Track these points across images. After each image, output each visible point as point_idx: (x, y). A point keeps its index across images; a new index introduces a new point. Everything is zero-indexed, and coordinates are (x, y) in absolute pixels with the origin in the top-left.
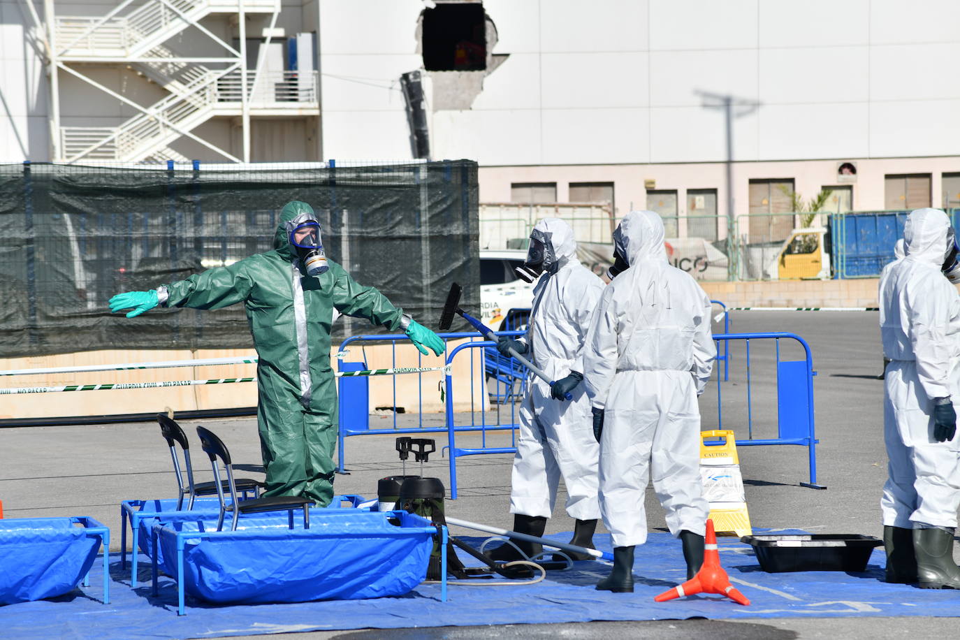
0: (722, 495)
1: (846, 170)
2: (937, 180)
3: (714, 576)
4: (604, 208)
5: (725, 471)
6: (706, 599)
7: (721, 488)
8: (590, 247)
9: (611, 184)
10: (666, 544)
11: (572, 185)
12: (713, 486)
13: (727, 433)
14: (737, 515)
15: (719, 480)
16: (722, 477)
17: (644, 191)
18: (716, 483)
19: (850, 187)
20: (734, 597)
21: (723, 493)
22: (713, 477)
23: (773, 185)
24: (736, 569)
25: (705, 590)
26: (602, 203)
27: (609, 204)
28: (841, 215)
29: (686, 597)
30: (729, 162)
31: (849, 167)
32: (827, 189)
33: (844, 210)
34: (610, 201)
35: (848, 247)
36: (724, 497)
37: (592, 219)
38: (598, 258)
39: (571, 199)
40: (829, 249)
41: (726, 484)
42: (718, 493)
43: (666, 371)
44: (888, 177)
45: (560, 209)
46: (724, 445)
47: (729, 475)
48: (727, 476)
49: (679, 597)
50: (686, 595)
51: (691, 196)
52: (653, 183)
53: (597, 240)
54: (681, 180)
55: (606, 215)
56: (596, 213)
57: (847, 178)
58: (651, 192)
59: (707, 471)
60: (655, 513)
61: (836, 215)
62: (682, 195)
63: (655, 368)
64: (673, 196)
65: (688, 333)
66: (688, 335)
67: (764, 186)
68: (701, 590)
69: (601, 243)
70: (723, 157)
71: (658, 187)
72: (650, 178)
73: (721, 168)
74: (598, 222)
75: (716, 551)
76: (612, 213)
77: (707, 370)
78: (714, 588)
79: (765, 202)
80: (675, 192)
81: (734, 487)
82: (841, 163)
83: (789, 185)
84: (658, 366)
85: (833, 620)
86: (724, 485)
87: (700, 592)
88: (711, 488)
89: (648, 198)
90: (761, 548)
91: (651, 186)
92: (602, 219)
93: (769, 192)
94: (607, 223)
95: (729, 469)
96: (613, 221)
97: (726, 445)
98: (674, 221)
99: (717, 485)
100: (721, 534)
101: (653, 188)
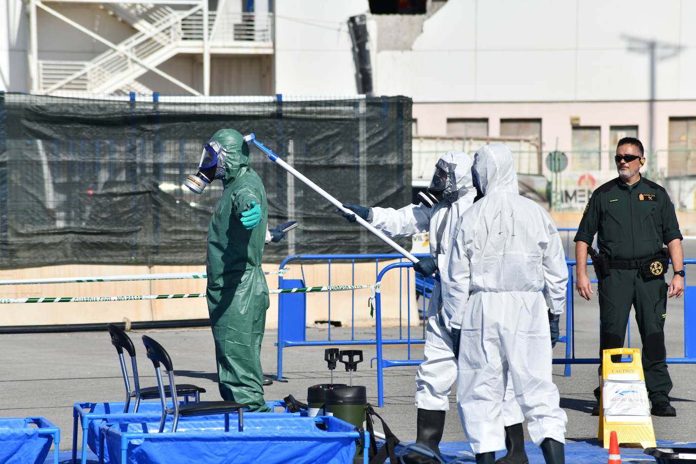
0: (628, 409)
4: (532, 142)
5: (631, 387)
7: (627, 402)
9: (539, 120)
10: (575, 453)
11: (503, 121)
12: (619, 400)
13: (634, 351)
14: (643, 428)
15: (626, 395)
16: (629, 392)
17: (570, 127)
18: (624, 397)
21: (629, 407)
22: (619, 392)
23: (693, 123)
26: (530, 137)
27: (537, 139)
30: (652, 101)
34: (537, 135)
36: (630, 410)
37: (520, 152)
38: (525, 188)
39: (502, 133)
41: (633, 399)
42: (625, 407)
43: (512, 292)
46: (631, 362)
47: (635, 390)
48: (633, 391)
51: (614, 132)
52: (578, 119)
53: (525, 171)
54: (605, 118)
55: (534, 149)
56: (525, 146)
58: (576, 127)
59: (614, 386)
62: (606, 131)
63: (501, 290)
64: (597, 132)
65: (534, 258)
66: (534, 259)
67: (683, 124)
69: (529, 175)
70: (647, 96)
71: (583, 123)
72: (576, 115)
73: (645, 107)
74: (525, 155)
75: (619, 461)
76: (540, 147)
77: (560, 291)
79: (684, 138)
80: (598, 128)
81: (640, 402)
84: (503, 288)
86: (631, 400)
88: (618, 402)
89: (573, 134)
90: (663, 459)
91: (576, 122)
92: (530, 152)
93: (688, 129)
94: (535, 156)
95: (635, 385)
96: (540, 155)
97: (633, 362)
98: (598, 154)
99: (624, 400)
100: (627, 445)
101: (578, 124)
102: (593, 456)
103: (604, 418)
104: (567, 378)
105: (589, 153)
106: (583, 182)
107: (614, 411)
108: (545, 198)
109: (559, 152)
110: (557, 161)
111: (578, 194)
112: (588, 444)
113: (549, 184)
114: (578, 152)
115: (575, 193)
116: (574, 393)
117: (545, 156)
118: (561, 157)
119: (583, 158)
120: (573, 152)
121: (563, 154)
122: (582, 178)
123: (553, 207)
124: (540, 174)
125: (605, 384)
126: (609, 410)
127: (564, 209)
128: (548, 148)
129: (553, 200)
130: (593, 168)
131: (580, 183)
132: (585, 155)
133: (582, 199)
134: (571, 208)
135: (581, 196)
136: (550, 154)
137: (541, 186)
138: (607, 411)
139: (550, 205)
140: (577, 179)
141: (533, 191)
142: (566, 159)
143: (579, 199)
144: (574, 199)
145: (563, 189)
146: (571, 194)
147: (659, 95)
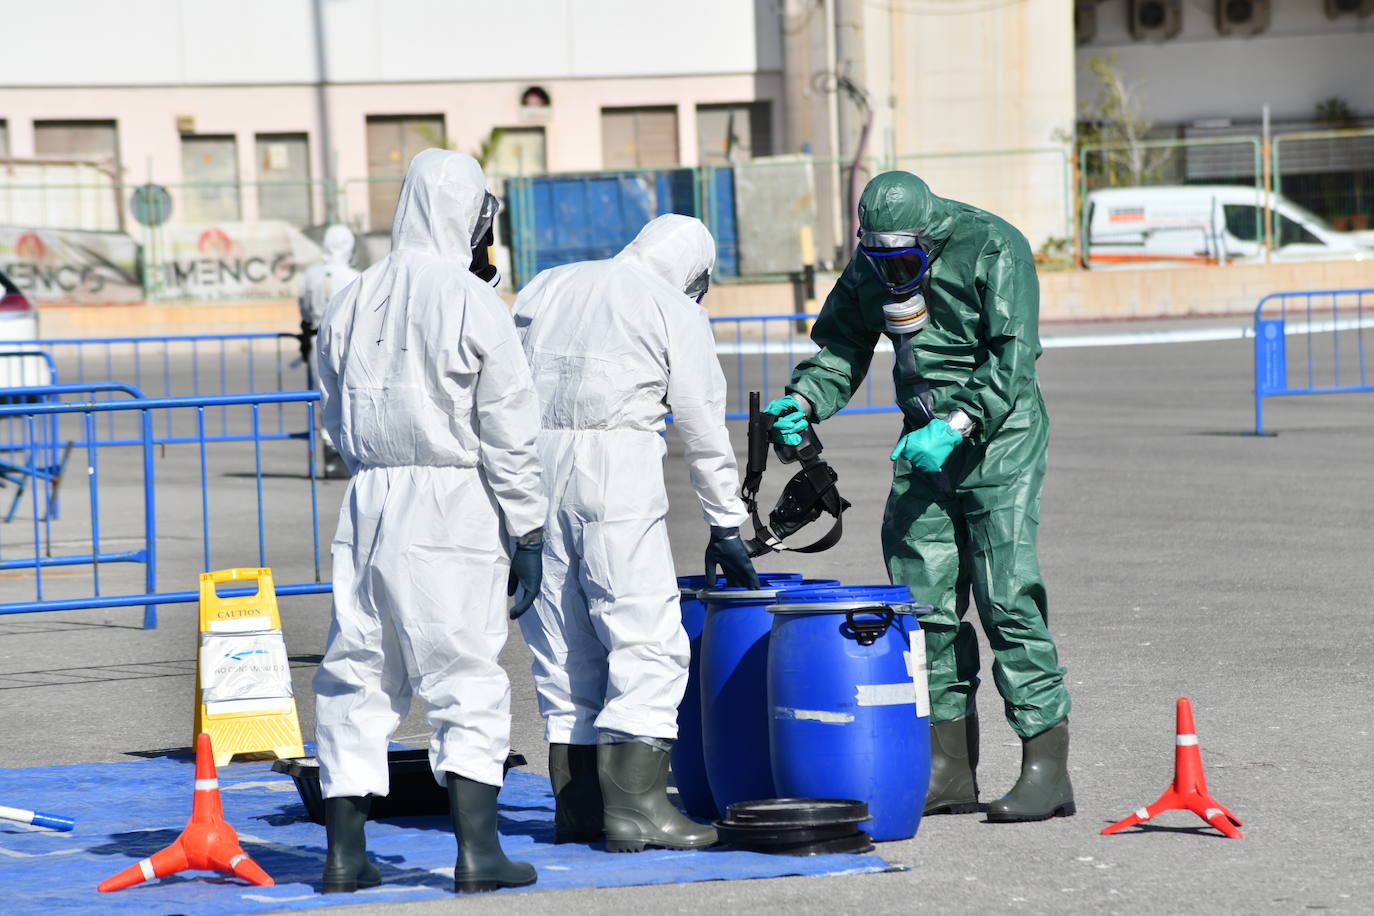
0: (250, 687)
1: (534, 99)
2: (688, 118)
3: (211, 838)
4: (102, 167)
5: (256, 643)
6: (195, 879)
7: (248, 672)
8: (75, 238)
9: (111, 123)
10: (143, 782)
11: (39, 124)
12: (233, 671)
13: (260, 573)
14: (278, 721)
15: (245, 659)
16: (251, 652)
17: (175, 137)
18: (240, 664)
19: (541, 130)
20: (246, 875)
21: (252, 682)
22: (232, 654)
23: (408, 126)
24: (263, 821)
25: (194, 865)
26: (97, 157)
27: (110, 161)
28: (525, 180)
29: (158, 881)
30: (322, 85)
31: (537, 94)
32: (497, 132)
33: (530, 169)
34: (110, 154)
35: (539, 235)
36: (253, 690)
37: (78, 186)
38: (94, 260)
39: (38, 148)
40: (507, 241)
41: (258, 665)
42: (245, 683)
44: (607, 111)
45: (19, 170)
46: (253, 594)
47: (263, 649)
48: (259, 652)
49: (144, 880)
50: (157, 877)
51: (263, 145)
52: (189, 121)
53: (89, 225)
54: (244, 117)
55: (105, 180)
56: (87, 175)
57: (534, 113)
58: (188, 137)
59: (222, 644)
60: (133, 723)
61: (517, 180)
62: (246, 145)
64: (228, 145)
67: (391, 129)
68: (187, 865)
69: (99, 232)
70: (310, 74)
71: (200, 128)
72: (185, 111)
73: (308, 96)
74: (88, 194)
75: (216, 792)
76: (117, 173)
78: (209, 860)
79: (395, 156)
80: (230, 137)
81: (272, 671)
82: (524, 87)
83: (435, 126)
85: (419, 905)
86: (255, 669)
87: (185, 869)
88: (230, 674)
89: (185, 153)
90: (308, 780)
91: (186, 127)
92: (98, 187)
93: (402, 138)
94: (108, 195)
95: (262, 639)
96: (118, 191)
97: (258, 595)
98: (232, 190)
99: (241, 669)
100: (249, 757)
101: (190, 131)
102: (177, 784)
103: (203, 707)
104: (150, 632)
105: (218, 186)
106: (207, 245)
107: (223, 692)
108: (133, 277)
109: (156, 186)
110: (151, 203)
111: (200, 267)
112: (171, 761)
113: (140, 250)
114: (195, 185)
115: (192, 266)
116: (158, 660)
117: (128, 193)
118: (160, 197)
119: (206, 198)
120: (185, 185)
121: (163, 190)
122: (205, 236)
123: (151, 297)
124: (121, 231)
125: (204, 641)
126: (213, 691)
127: (171, 300)
128: (134, 178)
129: (150, 280)
130: (224, 217)
131: (201, 246)
132: (208, 192)
133: (208, 277)
134: (186, 297)
135: (206, 272)
136: (138, 191)
137: (123, 255)
138: (209, 693)
139: (145, 292)
140: (195, 238)
141: (107, 264)
142: (168, 200)
143: (202, 277)
144: (190, 279)
145: (169, 257)
146: (184, 268)
147: (335, 73)
